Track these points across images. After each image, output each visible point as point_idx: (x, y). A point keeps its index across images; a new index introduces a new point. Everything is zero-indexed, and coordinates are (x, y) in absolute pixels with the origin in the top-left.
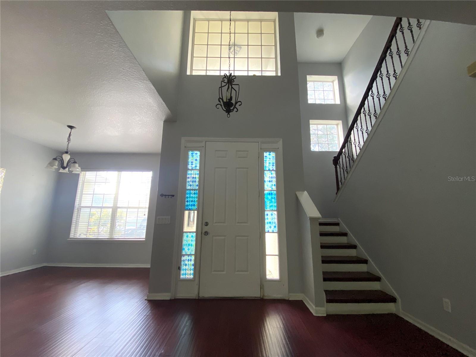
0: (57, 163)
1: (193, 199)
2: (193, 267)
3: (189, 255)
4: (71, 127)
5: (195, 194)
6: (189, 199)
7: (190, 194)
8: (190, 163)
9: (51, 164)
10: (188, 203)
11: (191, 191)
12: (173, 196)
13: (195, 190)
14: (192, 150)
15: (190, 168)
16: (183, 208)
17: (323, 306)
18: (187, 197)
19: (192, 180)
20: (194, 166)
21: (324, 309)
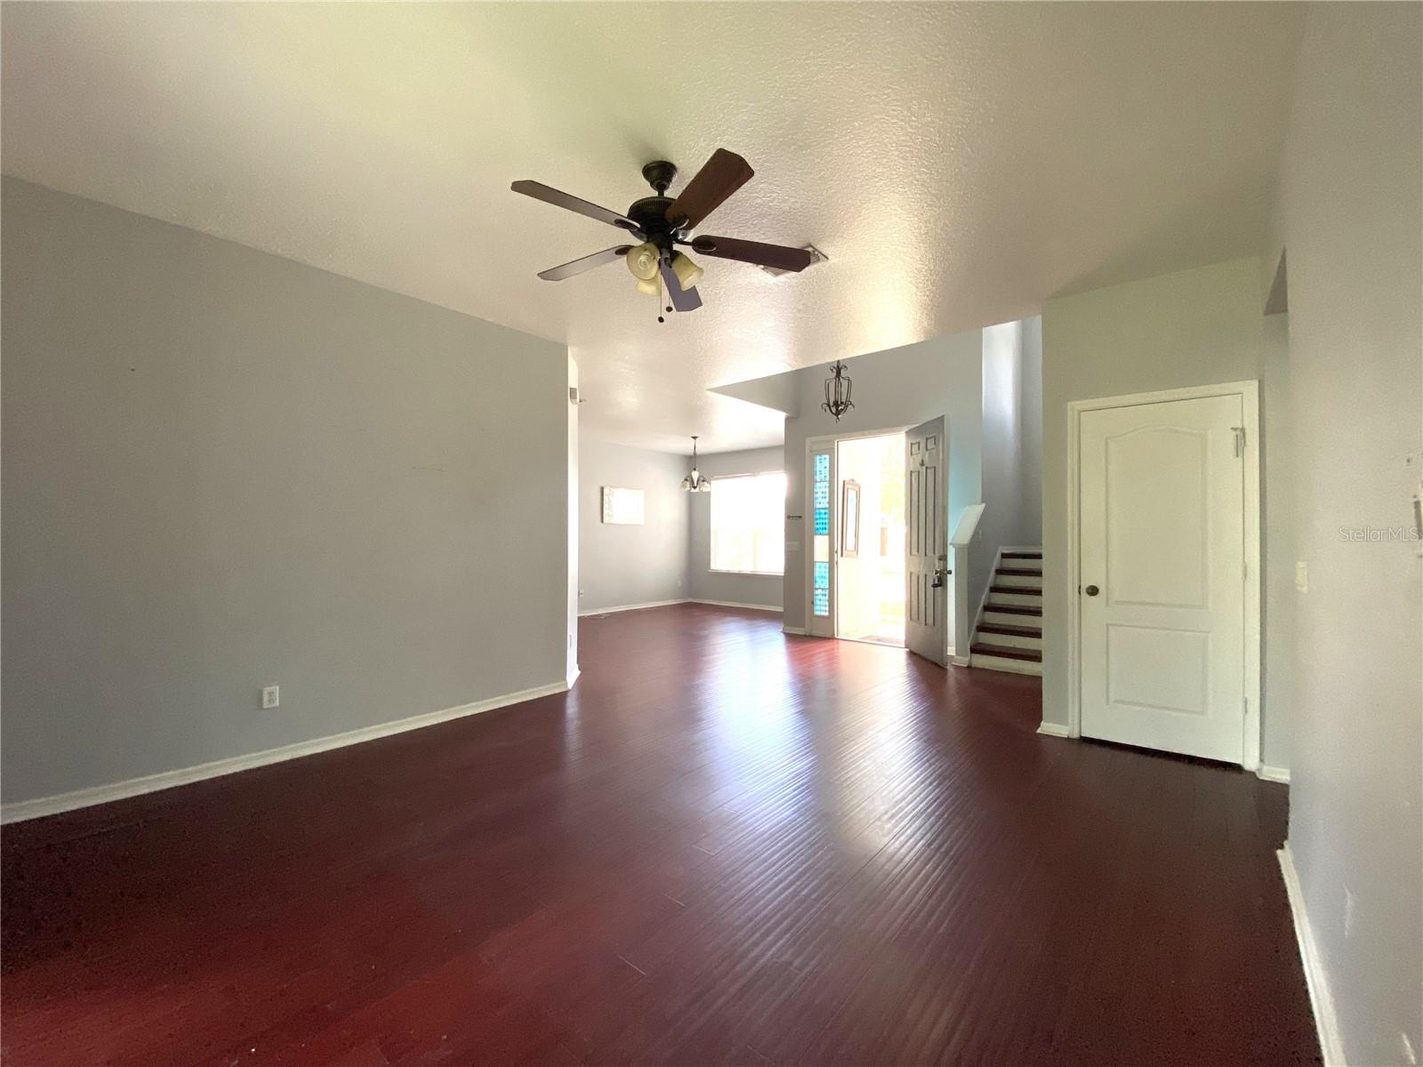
0: (688, 484)
1: (824, 521)
2: (827, 604)
3: (823, 589)
4: (695, 438)
5: (825, 513)
6: (818, 521)
7: (820, 514)
8: (818, 473)
9: (683, 486)
10: (818, 526)
11: (822, 511)
12: (800, 517)
13: (825, 509)
14: (820, 455)
15: (818, 480)
16: (814, 532)
17: (966, 656)
18: (817, 519)
19: (822, 495)
20: (822, 476)
21: (967, 659)
